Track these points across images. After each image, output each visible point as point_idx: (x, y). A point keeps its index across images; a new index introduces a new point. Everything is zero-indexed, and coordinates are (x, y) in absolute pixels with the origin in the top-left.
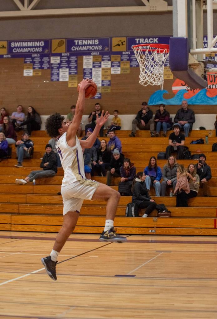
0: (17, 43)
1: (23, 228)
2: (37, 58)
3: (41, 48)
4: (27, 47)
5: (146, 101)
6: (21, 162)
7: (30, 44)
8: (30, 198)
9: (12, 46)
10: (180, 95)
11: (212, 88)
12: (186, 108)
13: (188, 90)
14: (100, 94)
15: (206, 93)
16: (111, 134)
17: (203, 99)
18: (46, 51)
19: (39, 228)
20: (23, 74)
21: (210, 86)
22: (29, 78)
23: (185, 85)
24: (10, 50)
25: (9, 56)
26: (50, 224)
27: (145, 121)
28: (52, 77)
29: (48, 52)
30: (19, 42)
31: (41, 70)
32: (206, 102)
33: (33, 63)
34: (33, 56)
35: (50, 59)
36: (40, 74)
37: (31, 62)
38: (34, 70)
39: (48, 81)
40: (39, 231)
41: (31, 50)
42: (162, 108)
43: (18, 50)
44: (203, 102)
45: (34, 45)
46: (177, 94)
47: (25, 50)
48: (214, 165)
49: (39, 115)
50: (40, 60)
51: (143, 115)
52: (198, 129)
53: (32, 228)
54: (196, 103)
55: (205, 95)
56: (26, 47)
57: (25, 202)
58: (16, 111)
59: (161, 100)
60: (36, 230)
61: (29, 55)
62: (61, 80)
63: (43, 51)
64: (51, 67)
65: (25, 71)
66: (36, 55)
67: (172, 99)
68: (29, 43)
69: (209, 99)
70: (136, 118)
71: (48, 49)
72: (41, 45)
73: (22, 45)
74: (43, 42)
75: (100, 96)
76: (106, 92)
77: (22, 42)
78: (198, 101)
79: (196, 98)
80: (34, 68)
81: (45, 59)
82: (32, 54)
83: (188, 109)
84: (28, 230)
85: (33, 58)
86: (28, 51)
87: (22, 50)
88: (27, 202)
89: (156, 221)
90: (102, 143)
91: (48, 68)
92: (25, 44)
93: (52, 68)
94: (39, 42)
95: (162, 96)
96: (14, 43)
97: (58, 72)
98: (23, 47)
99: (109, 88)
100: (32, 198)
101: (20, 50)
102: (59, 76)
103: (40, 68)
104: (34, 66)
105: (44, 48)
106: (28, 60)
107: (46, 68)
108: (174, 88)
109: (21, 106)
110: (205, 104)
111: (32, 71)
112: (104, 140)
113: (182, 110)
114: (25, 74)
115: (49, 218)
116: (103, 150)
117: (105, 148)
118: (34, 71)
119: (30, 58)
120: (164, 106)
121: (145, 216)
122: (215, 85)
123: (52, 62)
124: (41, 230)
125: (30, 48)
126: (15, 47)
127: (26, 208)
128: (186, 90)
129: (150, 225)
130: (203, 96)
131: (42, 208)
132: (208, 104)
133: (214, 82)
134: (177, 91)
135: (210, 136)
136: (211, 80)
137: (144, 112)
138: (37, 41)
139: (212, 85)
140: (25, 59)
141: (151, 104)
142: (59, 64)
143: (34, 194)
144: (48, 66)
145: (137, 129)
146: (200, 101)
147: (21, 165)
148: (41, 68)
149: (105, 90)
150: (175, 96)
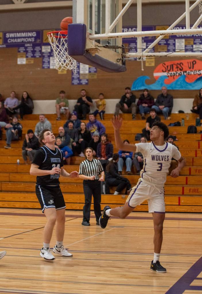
0: (12, 34)
1: (4, 205)
2: (29, 48)
3: (34, 38)
4: (21, 38)
5: (129, 86)
6: (9, 144)
7: (23, 35)
8: (12, 177)
9: (7, 37)
10: (161, 81)
11: (191, 74)
12: (165, 94)
13: (168, 76)
14: (87, 80)
15: (185, 79)
16: (91, 117)
17: (182, 85)
18: (38, 41)
19: (18, 205)
20: (17, 62)
21: (189, 72)
22: (22, 66)
23: (165, 72)
24: (5, 40)
25: (5, 46)
26: (27, 201)
27: (127, 105)
28: (43, 64)
29: (40, 42)
30: (13, 33)
31: (33, 58)
32: (185, 87)
33: (26, 52)
34: (26, 45)
35: (41, 48)
36: (32, 62)
37: (24, 51)
38: (27, 58)
39: (39, 69)
40: (18, 207)
41: (24, 40)
42: (146, 93)
43: (13, 40)
44: (182, 87)
45: (27, 36)
46: (158, 80)
47: (19, 40)
48: (187, 146)
49: (32, 100)
50: (32, 49)
51: (126, 99)
52: (177, 112)
53: (12, 204)
54: (175, 88)
55: (184, 81)
56: (19, 38)
57: (8, 180)
58: (9, 96)
59: (143, 85)
60: (15, 206)
61: (22, 44)
62: (51, 67)
63: (35, 41)
64: (42, 56)
65: (19, 59)
66: (28, 45)
67: (154, 84)
68: (22, 33)
69: (188, 85)
70: (120, 102)
71: (39, 39)
72: (33, 35)
73: (16, 36)
74: (35, 33)
75: (87, 82)
76: (93, 78)
77: (16, 33)
78: (178, 86)
79: (176, 84)
80: (27, 57)
81: (37, 49)
82: (25, 44)
83: (167, 95)
84: (8, 207)
85: (26, 48)
86: (21, 41)
87: (16, 40)
88: (11, 181)
89: (124, 198)
90: (82, 125)
91: (40, 57)
92: (19, 35)
93: (44, 57)
94: (31, 33)
95: (144, 81)
96: (8, 34)
97: (49, 60)
98: (17, 38)
99: (95, 75)
100: (14, 177)
101: (14, 40)
102: (49, 64)
103: (32, 57)
104: (27, 55)
105: (36, 38)
106: (22, 49)
107: (38, 57)
108: (156, 75)
109: (14, 92)
110: (184, 89)
111: (25, 59)
112: (83, 122)
113: (162, 95)
114: (19, 63)
115: (27, 195)
116: (82, 132)
117: (85, 130)
118: (27, 60)
119: (23, 48)
120: (147, 91)
121: (116, 193)
122: (193, 71)
123: (43, 51)
124: (20, 206)
125: (23, 39)
126: (10, 38)
127: (8, 186)
128: (166, 76)
129: (119, 202)
130: (182, 81)
131: (21, 186)
132: (187, 89)
133: (193, 68)
134: (158, 77)
135: (188, 119)
136: (190, 67)
137: (128, 95)
138: (30, 32)
139: (191, 71)
140: (19, 49)
141: (134, 89)
142: (50, 53)
143: (18, 173)
144: (40, 55)
145: (121, 112)
146: (179, 86)
147: (10, 146)
148: (34, 57)
149: (92, 77)
150: (157, 82)
